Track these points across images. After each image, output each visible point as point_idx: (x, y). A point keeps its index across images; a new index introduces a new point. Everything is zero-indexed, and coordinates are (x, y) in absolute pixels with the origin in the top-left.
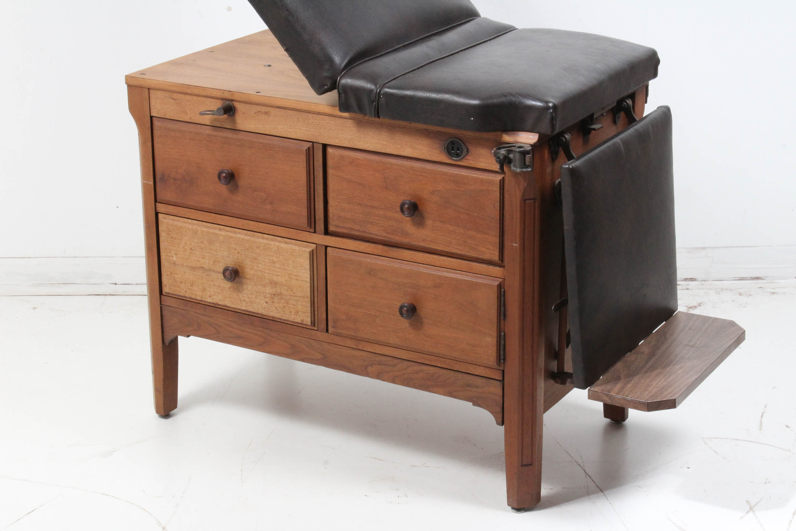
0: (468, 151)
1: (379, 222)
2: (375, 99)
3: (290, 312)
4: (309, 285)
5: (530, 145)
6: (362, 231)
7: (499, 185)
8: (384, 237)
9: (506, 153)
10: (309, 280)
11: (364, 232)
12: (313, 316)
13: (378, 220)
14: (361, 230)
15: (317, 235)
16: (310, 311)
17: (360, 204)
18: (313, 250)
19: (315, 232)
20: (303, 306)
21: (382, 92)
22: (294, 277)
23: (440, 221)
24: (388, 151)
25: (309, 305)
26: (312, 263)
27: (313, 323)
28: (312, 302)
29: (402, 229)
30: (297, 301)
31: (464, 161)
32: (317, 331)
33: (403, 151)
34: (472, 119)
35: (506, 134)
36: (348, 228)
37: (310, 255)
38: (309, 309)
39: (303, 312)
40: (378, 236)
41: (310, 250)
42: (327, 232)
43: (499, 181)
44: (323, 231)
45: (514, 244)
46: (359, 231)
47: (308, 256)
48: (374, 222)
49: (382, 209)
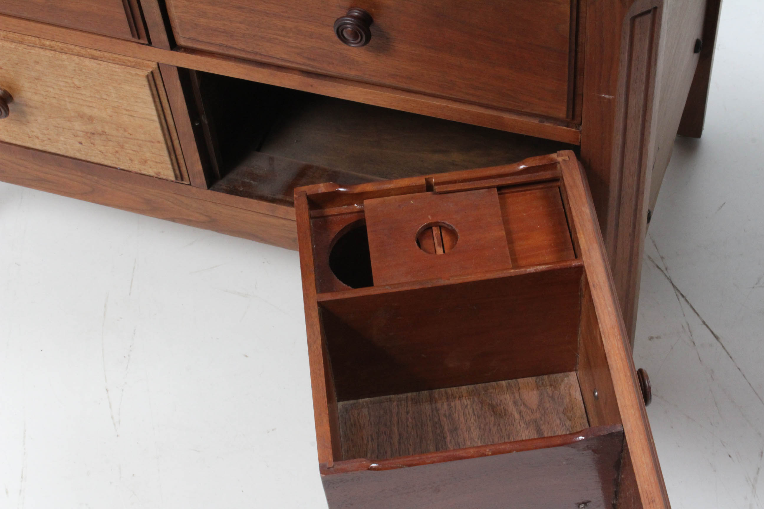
1: (286, 39)
3: (131, 160)
4: (158, 125)
6: (249, 52)
8: (300, 64)
10: (156, 118)
11: (256, 54)
12: (176, 168)
13: (284, 36)
15: (156, 49)
16: (169, 162)
17: (239, 8)
18: (152, 73)
19: (150, 43)
20: (153, 154)
22: (125, 112)
23: (426, 47)
25: (165, 153)
26: (155, 92)
27: (180, 176)
28: (171, 148)
29: (341, 53)
30: (140, 146)
32: (189, 187)
36: (220, 45)
37: (149, 81)
38: (167, 159)
39: (156, 162)
40: (287, 61)
41: (147, 74)
42: (174, 45)
44: (167, 43)
45: (604, 95)
46: (244, 51)
47: (146, 83)
48: (277, 39)
49: (289, 17)
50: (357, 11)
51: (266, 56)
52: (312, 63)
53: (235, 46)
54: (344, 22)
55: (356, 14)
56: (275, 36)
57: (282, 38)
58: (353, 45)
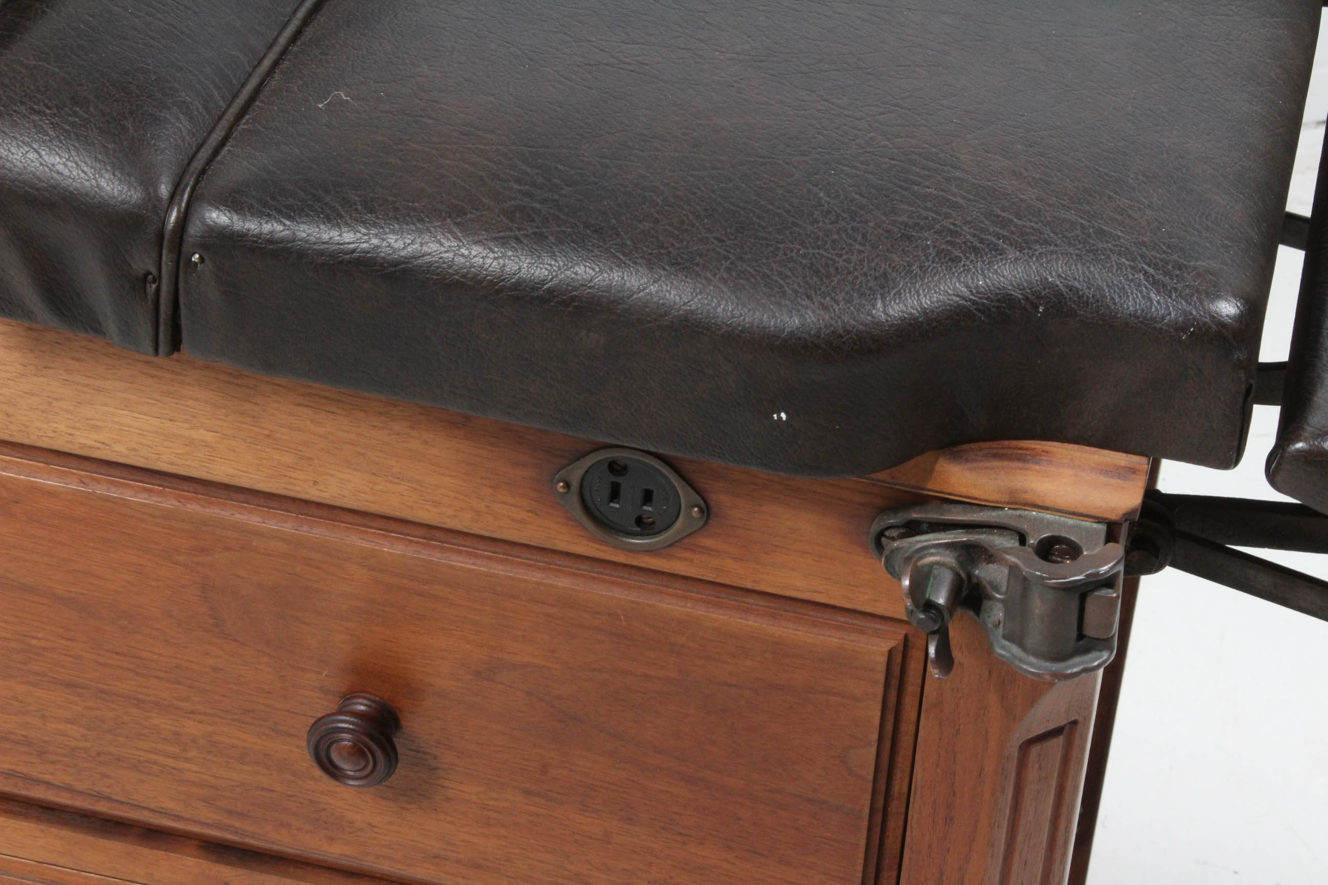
0: (707, 511)
1: (182, 765)
2: (154, 270)
5: (1099, 520)
7: (881, 677)
9: (957, 559)
11: (100, 797)
13: (176, 757)
14: (79, 786)
17: (70, 685)
21: (194, 229)
23: (527, 792)
24: (221, 472)
29: (312, 802)
31: (687, 554)
33: (315, 483)
34: (783, 415)
35: (956, 457)
40: (178, 818)
43: (883, 659)
46: (69, 789)
48: (155, 763)
49: (192, 712)
50: (365, 702)
51: (122, 803)
52: (237, 824)
53: (48, 777)
54: (331, 726)
55: (362, 708)
56: (153, 757)
57: (170, 762)
58: (351, 782)
